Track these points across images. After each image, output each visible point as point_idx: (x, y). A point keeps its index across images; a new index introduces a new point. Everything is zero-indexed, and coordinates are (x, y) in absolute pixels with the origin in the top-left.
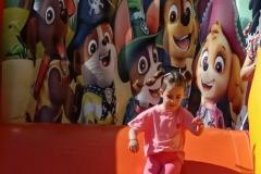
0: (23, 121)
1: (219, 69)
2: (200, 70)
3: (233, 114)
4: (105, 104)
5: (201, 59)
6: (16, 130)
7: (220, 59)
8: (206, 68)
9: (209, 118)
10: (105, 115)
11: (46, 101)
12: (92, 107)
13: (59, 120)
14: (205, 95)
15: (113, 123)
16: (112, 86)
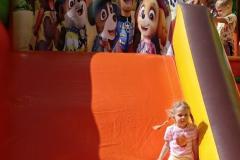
0: (27, 50)
1: (152, 18)
2: (140, 18)
3: (161, 46)
4: (80, 39)
5: (140, 12)
6: (24, 55)
7: (152, 12)
8: (143, 17)
9: (146, 48)
10: (80, 46)
11: (42, 37)
12: (72, 40)
13: (51, 49)
14: (143, 34)
15: (86, 51)
16: (84, 28)
